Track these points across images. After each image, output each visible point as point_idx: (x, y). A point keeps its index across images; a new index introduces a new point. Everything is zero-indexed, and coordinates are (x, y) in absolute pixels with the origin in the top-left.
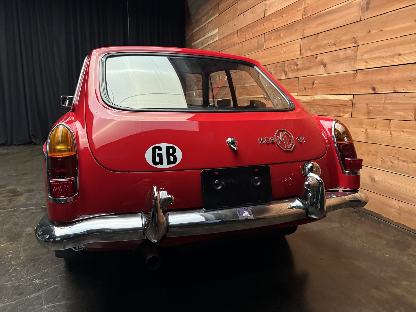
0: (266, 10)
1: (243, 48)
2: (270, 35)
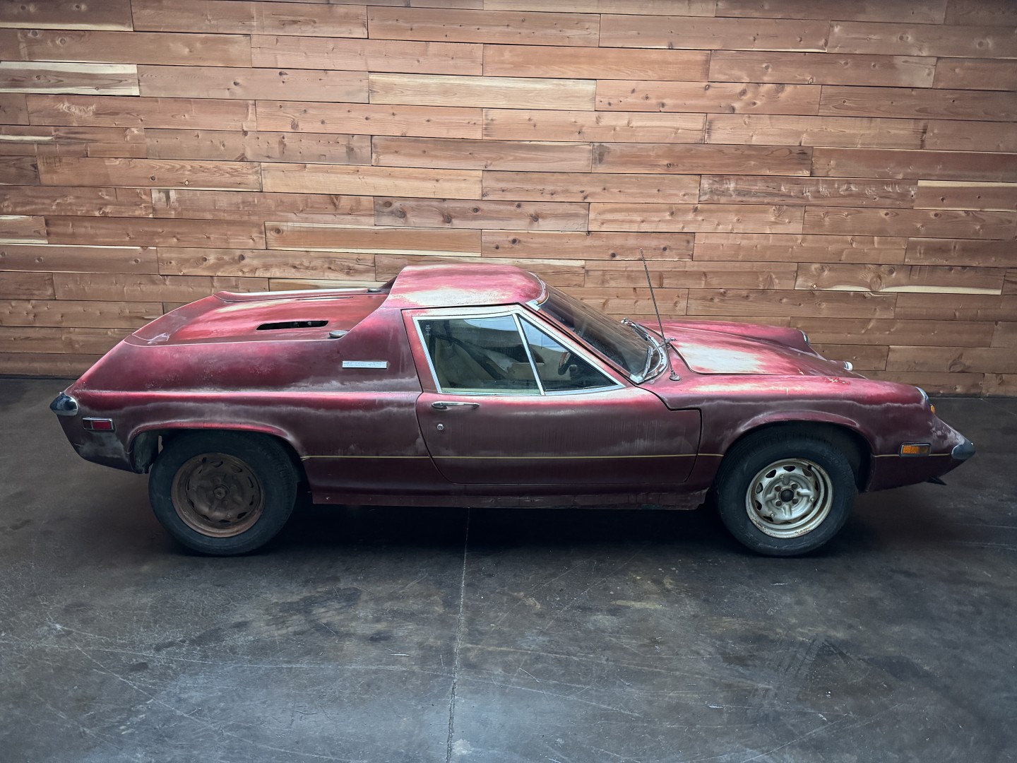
0: (375, 92)
1: (285, 145)
2: (393, 143)
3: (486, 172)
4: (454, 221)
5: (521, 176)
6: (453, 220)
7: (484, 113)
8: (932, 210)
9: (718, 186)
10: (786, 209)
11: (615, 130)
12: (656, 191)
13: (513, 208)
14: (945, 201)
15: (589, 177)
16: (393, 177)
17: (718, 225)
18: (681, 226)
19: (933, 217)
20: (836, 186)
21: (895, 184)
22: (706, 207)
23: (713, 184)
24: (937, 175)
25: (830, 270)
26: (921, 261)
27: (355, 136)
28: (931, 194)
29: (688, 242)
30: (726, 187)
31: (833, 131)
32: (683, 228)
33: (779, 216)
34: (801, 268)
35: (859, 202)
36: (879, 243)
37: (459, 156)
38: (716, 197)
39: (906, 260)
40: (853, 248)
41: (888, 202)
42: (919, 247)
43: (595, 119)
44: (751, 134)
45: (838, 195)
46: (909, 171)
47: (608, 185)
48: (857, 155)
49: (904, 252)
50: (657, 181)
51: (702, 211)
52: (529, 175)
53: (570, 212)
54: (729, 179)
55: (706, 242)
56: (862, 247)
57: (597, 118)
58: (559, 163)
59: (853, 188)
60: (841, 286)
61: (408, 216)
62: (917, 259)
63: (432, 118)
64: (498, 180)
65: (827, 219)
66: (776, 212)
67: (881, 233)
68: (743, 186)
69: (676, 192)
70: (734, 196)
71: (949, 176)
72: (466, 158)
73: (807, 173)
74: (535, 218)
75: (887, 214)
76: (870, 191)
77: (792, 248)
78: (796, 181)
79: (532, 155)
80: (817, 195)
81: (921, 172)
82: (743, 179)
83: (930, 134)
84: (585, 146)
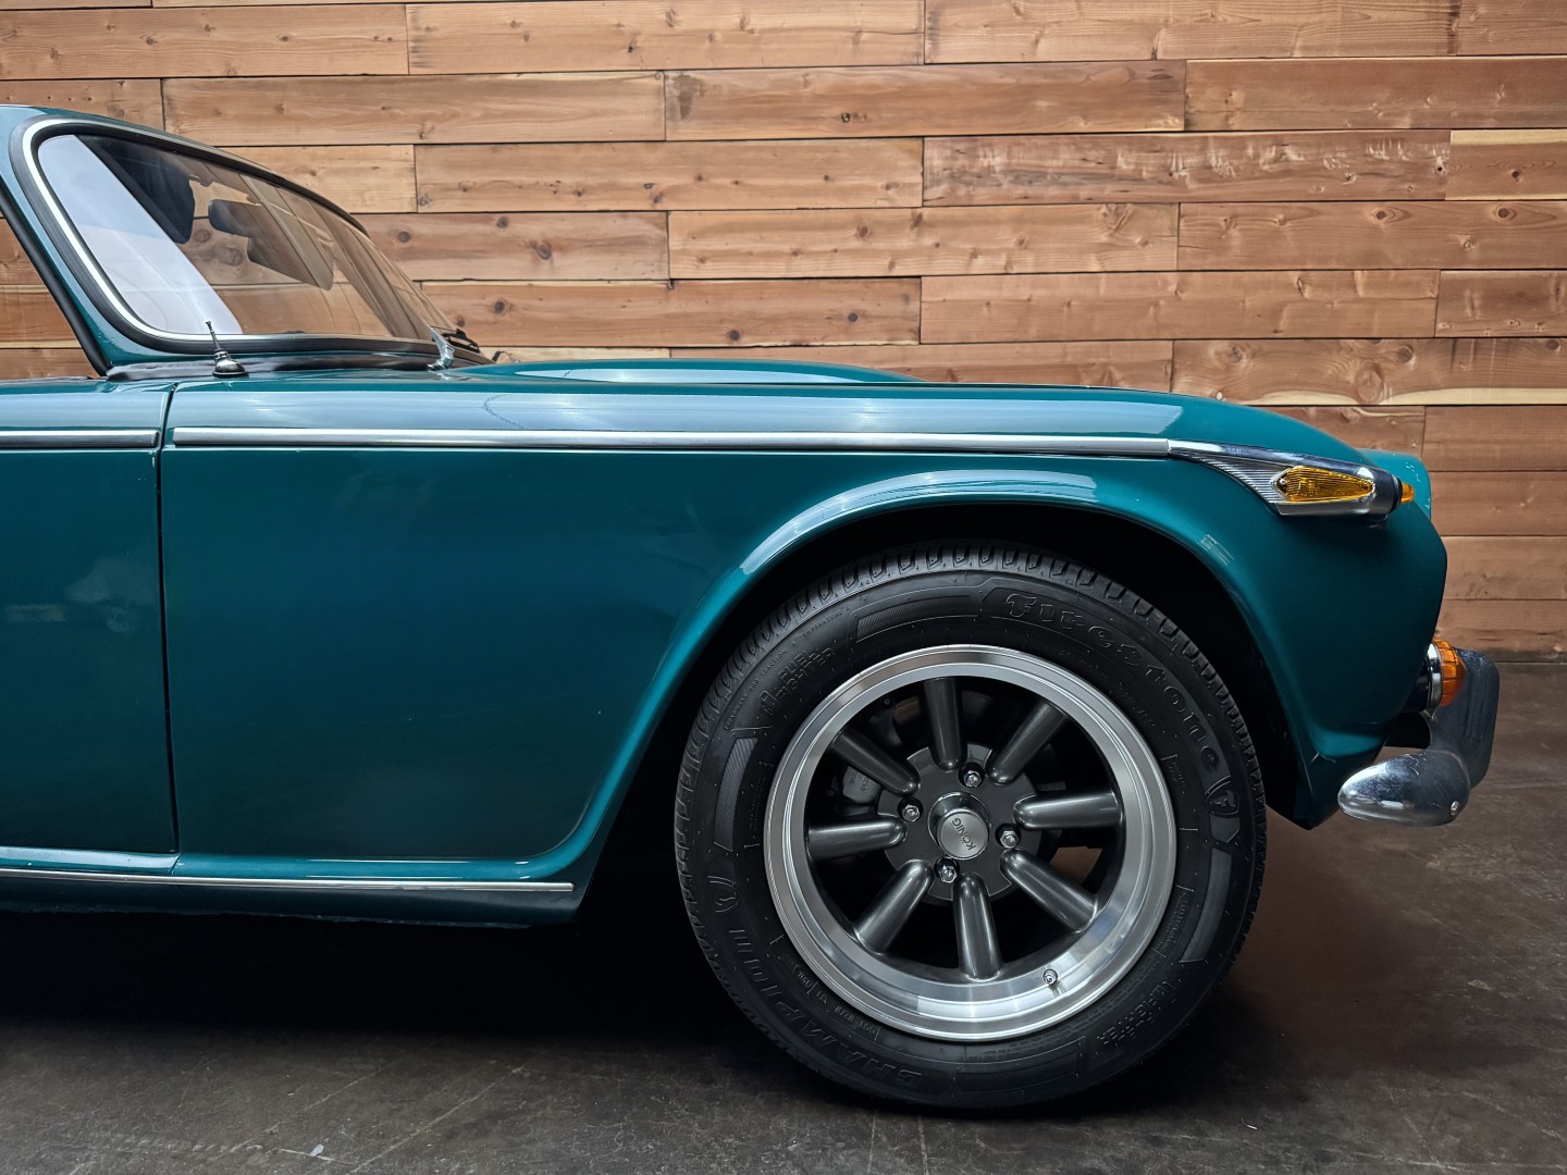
3: (421, 149)
5: (506, 152)
7: (409, 16)
8: (1490, 203)
9: (966, 162)
10: (1134, 213)
11: (711, 38)
12: (819, 181)
13: (489, 229)
14: (1521, 179)
15: (662, 150)
17: (974, 255)
18: (886, 262)
19: (1497, 218)
20: (1250, 152)
21: (1395, 141)
22: (940, 213)
23: (954, 158)
24: (1495, 117)
25: (1254, 355)
26: (1474, 327)
27: (127, 84)
28: (1485, 163)
29: (906, 299)
30: (985, 164)
31: (1230, 20)
32: (892, 265)
33: (1117, 229)
34: (1183, 350)
35: (1312, 190)
36: (1368, 286)
37: (358, 113)
38: (962, 191)
39: (1440, 326)
40: (1306, 300)
41: (1380, 186)
42: (1467, 293)
43: (664, 17)
44: (1033, 36)
45: (1257, 175)
46: (1427, 107)
47: (709, 169)
48: (1293, 75)
49: (1432, 306)
50: (820, 156)
51: (932, 225)
52: (522, 150)
53: (622, 235)
54: (990, 145)
55: (947, 298)
56: (1326, 296)
57: (668, 15)
58: (591, 120)
59: (1292, 154)
60: (1283, 394)
62: (1466, 321)
63: (293, 34)
64: (452, 166)
65: (1234, 232)
66: (1110, 219)
67: (1371, 261)
68: (1025, 158)
69: (867, 181)
70: (1005, 186)
71: (1522, 116)
72: (373, 119)
73: (1176, 123)
74: (544, 250)
75: (1380, 215)
76: (1332, 160)
77: (1156, 304)
78: (1148, 143)
79: (527, 104)
80: (1205, 173)
81: (1454, 108)
82: (1023, 144)
83: (1465, 18)
84: (646, 81)
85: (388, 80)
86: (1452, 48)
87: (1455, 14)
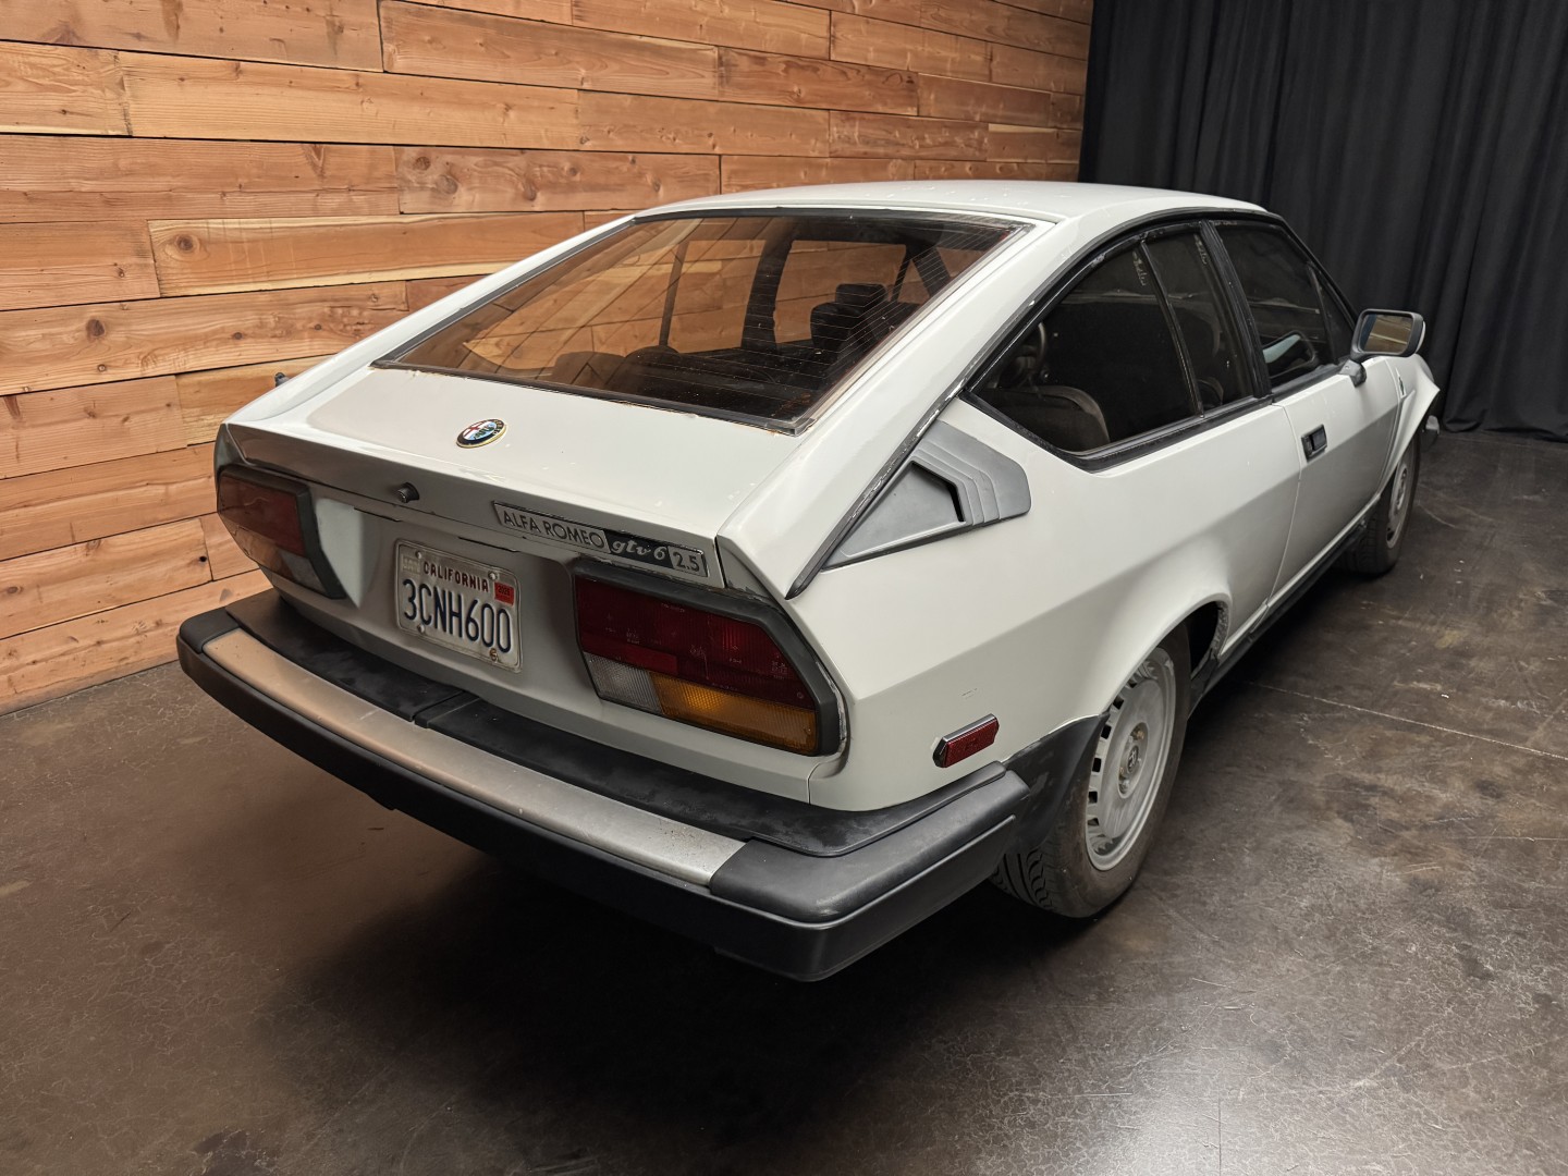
3: (581, 93)
4: (540, 196)
6: (539, 194)
10: (901, 165)
13: (625, 167)
14: (1005, 151)
16: (427, 98)
22: (835, 161)
23: (841, 126)
24: (999, 117)
28: (997, 142)
31: (931, 51)
35: (952, 154)
41: (970, 152)
45: (938, 144)
46: (984, 110)
47: (739, 124)
48: (948, 87)
51: (832, 169)
52: (644, 102)
53: (698, 173)
54: (854, 119)
59: (948, 133)
61: (462, 189)
64: (601, 111)
66: (893, 169)
68: (867, 128)
70: (859, 145)
71: (1007, 118)
72: (551, 62)
73: (915, 111)
74: (656, 187)
75: (971, 169)
78: (905, 121)
80: (923, 142)
81: (991, 112)
82: (864, 119)
83: (995, 62)
84: (708, 52)
85: (559, 30)
86: (990, 80)
87: (991, 60)
